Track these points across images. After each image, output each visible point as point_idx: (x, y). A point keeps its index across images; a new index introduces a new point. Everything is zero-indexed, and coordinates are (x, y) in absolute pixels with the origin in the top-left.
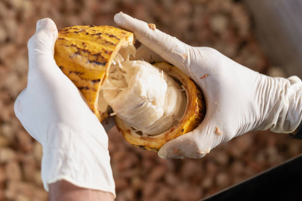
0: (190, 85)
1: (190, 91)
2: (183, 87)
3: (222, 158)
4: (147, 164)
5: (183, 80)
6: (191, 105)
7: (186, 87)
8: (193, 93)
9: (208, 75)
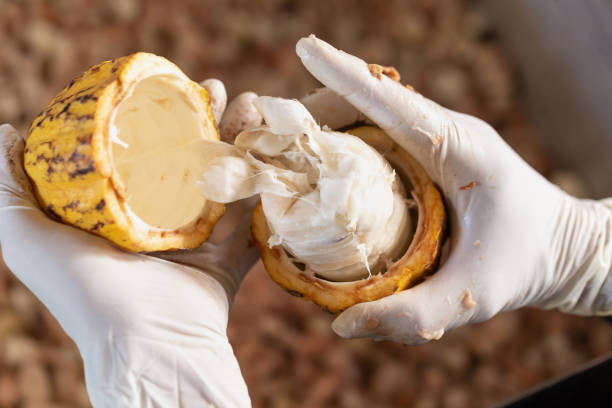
0: (431, 197)
1: (428, 210)
2: (413, 194)
3: (456, 358)
4: (303, 369)
5: (418, 180)
6: (424, 241)
7: (421, 199)
8: (435, 217)
9: (478, 184)
